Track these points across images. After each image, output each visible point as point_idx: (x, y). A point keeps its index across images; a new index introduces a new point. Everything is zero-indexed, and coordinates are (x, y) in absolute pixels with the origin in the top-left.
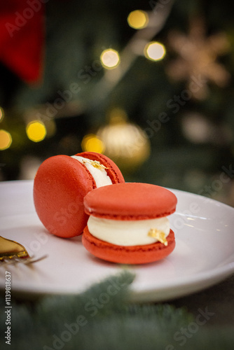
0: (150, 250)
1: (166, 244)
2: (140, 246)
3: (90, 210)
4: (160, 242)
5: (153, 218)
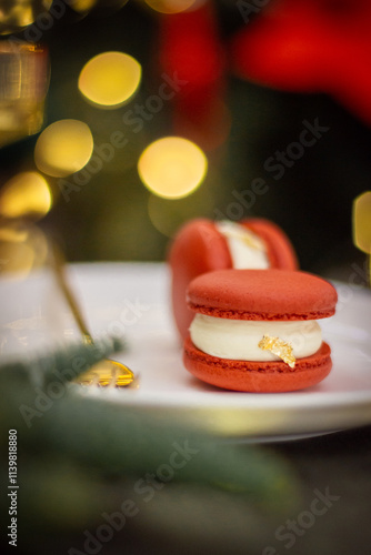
1: (292, 365)
4: (282, 361)
5: (271, 319)
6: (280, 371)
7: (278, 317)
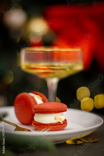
0: (55, 125)
1: (62, 123)
2: (52, 124)
3: (34, 111)
4: (60, 122)
5: (56, 113)
6: (60, 125)
7: (58, 112)
